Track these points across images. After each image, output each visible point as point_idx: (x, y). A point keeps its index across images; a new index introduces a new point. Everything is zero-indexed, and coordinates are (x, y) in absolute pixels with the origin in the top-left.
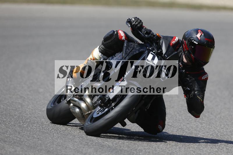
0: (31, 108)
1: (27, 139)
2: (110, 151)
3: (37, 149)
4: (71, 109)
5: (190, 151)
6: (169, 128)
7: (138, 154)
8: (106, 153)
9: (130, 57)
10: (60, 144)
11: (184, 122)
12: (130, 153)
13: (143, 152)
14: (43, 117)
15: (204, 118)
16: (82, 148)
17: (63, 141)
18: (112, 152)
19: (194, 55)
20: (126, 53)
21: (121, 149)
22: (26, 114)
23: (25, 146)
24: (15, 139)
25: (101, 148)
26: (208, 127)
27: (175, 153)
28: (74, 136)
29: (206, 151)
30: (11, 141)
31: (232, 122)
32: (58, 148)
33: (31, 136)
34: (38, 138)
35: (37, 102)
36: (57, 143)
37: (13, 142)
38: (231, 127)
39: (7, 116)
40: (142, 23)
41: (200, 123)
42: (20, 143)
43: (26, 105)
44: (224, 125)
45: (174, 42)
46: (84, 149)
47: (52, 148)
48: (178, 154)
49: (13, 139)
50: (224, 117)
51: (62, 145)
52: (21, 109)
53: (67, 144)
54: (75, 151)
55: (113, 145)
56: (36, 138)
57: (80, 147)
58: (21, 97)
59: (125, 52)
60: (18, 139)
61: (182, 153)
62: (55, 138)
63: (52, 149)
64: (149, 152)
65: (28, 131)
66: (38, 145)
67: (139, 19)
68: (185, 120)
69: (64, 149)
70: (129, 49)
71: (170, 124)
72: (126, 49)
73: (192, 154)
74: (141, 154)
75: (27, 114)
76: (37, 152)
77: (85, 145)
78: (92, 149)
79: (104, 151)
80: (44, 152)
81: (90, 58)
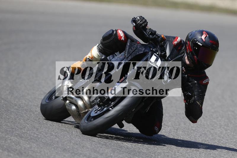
1: (44, 136)
2: (127, 153)
3: (53, 146)
4: (67, 107)
6: (192, 133)
7: (156, 157)
8: (124, 155)
9: (132, 57)
10: (77, 143)
11: (209, 127)
12: (148, 155)
13: (162, 155)
15: (229, 124)
16: (100, 148)
19: (197, 57)
21: (139, 151)
23: (41, 143)
24: (33, 135)
25: (119, 149)
30: (28, 137)
32: (75, 147)
33: (49, 133)
34: (56, 136)
36: (75, 142)
37: (29, 138)
39: (27, 112)
40: (147, 23)
42: (37, 139)
45: (176, 42)
47: (69, 146)
49: (30, 135)
51: (79, 144)
53: (84, 143)
54: (92, 151)
55: (132, 147)
57: (98, 147)
59: (128, 51)
60: (35, 135)
62: (73, 136)
63: (68, 147)
64: (168, 156)
65: (47, 128)
66: (55, 142)
67: (144, 18)
68: (210, 125)
69: (80, 148)
70: (133, 48)
71: (194, 129)
72: (129, 49)
74: (159, 157)
76: (53, 149)
77: (103, 145)
78: (110, 149)
79: (122, 152)
80: (60, 150)
81: (89, 56)
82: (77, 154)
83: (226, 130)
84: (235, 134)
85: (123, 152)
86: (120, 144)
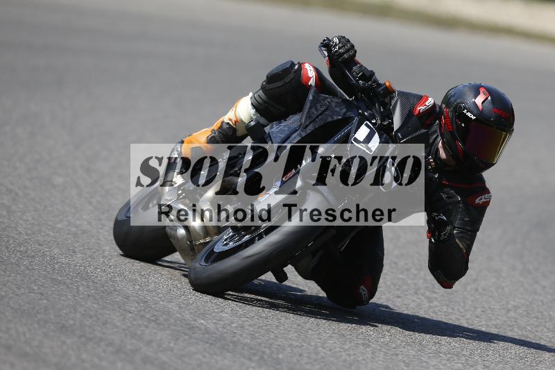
0: (30, 219)
1: (13, 293)
2: (207, 343)
3: (36, 319)
5: (399, 361)
7: (274, 356)
8: (199, 347)
9: (317, 126)
10: (91, 313)
11: (389, 292)
13: (286, 352)
14: (58, 244)
16: (143, 328)
17: (100, 307)
18: (211, 344)
20: (309, 116)
21: (235, 339)
22: (17, 234)
23: (9, 308)
26: (445, 310)
27: (361, 363)
28: (127, 298)
29: (435, 365)
31: (501, 304)
32: (86, 322)
33: (24, 286)
34: (41, 294)
35: (45, 207)
36: (85, 311)
38: (498, 315)
40: (356, 51)
41: (426, 297)
43: (20, 212)
44: (483, 309)
45: (423, 108)
46: (147, 331)
47: (73, 319)
48: (369, 366)
50: (484, 290)
51: (96, 315)
52: (6, 221)
53: (107, 314)
54: (126, 334)
55: (217, 329)
56: (36, 291)
57: (139, 326)
58: (10, 191)
59: (308, 113)
61: (380, 364)
62: (81, 296)
63: (72, 322)
64: (301, 355)
66: (40, 309)
68: (392, 287)
69: (99, 326)
70: (319, 107)
72: (311, 108)
73: (402, 368)
74: (281, 356)
75: (20, 233)
76: (36, 326)
77: (149, 321)
78: (167, 332)
79: (195, 341)
80: (52, 328)
81: (229, 117)
82: (90, 339)
83: (430, 300)
84: (450, 311)
85: (196, 339)
86: (188, 322)
